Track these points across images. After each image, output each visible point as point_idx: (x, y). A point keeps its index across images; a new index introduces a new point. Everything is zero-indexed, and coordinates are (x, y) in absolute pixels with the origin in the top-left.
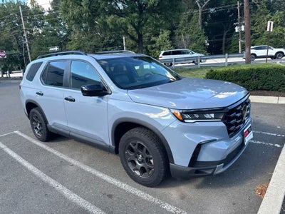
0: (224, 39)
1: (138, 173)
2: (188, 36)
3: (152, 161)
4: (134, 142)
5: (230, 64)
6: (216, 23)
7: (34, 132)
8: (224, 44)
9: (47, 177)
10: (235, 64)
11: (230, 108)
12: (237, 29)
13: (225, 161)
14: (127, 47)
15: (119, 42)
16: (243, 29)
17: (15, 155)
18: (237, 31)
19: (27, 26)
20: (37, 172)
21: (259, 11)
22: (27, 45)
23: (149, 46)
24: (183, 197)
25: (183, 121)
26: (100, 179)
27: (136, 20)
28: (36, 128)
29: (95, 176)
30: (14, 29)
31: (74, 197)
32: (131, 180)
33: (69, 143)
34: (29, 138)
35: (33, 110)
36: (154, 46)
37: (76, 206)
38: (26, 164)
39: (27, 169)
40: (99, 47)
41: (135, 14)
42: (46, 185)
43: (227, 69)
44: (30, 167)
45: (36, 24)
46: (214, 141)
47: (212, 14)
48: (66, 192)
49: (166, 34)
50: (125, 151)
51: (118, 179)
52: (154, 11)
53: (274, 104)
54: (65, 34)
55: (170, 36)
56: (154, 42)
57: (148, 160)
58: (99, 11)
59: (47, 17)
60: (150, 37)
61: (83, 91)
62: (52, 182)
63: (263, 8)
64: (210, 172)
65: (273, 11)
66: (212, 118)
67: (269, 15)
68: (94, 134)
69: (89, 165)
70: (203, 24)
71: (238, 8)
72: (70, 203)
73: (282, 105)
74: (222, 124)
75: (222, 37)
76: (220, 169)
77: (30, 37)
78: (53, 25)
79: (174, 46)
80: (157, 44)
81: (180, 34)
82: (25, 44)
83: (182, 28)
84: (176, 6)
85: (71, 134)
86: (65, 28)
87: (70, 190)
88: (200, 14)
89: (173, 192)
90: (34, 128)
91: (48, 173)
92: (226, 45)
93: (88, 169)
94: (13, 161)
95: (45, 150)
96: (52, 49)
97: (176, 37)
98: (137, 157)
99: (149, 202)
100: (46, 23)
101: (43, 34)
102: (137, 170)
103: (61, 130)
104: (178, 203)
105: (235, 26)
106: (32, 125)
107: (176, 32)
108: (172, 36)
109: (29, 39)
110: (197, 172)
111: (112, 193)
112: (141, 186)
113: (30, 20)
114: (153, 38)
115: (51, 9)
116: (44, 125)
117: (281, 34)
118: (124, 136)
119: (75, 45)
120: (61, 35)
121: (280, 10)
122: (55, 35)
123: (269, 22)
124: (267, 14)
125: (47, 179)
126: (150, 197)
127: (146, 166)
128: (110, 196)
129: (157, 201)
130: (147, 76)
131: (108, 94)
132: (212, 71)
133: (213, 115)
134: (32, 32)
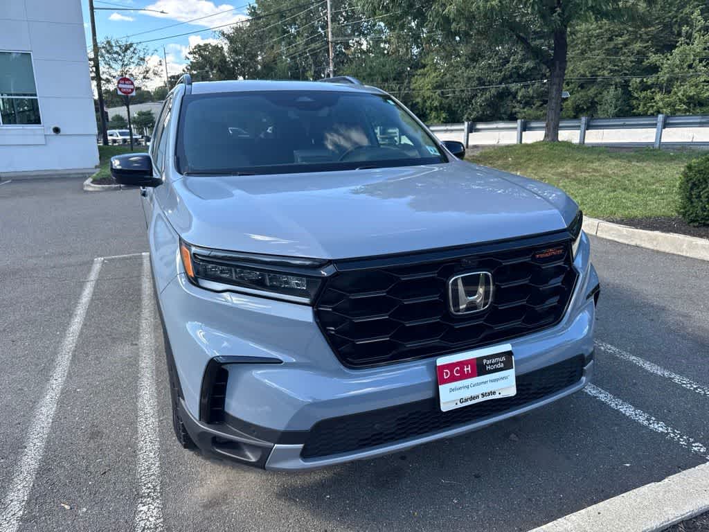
23: (636, 81)
25: (195, 282)
30: (313, 40)
36: (650, 80)
56: (654, 69)
60: (642, 54)
80: (663, 76)
114: (653, 58)
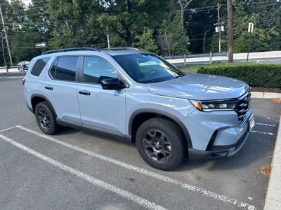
0: (204, 39)
1: (155, 159)
2: (171, 35)
3: (169, 147)
4: (152, 130)
5: (214, 63)
6: (196, 23)
7: (40, 126)
8: (204, 43)
9: (66, 167)
10: (219, 62)
11: (241, 99)
12: (217, 30)
13: (236, 145)
14: (111, 45)
15: (103, 40)
16: (223, 30)
17: (25, 148)
18: (217, 31)
19: (6, 21)
20: (53, 162)
21: (237, 13)
22: (7, 41)
24: (199, 178)
25: (202, 110)
26: (118, 166)
27: (127, 18)
28: (42, 122)
29: (112, 163)
31: (98, 182)
32: (147, 165)
33: (77, 135)
34: (34, 132)
35: (40, 104)
36: (138, 44)
37: (102, 189)
38: (39, 155)
39: (42, 160)
40: (83, 44)
41: (126, 13)
42: (67, 173)
43: (217, 67)
44: (45, 158)
45: (15, 19)
46: (228, 127)
47: (193, 14)
48: (89, 178)
49: (150, 32)
50: (142, 139)
51: (135, 165)
52: (144, 11)
53: (260, 99)
54: (46, 30)
55: (153, 34)
56: (138, 40)
57: (165, 147)
58: (89, 8)
59: (28, 12)
60: (134, 35)
61: (103, 85)
62: (72, 170)
63: (241, 10)
64: (224, 155)
65: (249, 13)
66: (225, 108)
67: (246, 17)
68: (109, 125)
69: (103, 154)
70: (185, 24)
71: (218, 9)
72: (96, 187)
73: (267, 99)
74: (234, 113)
75: (202, 37)
76: (232, 152)
77: (10, 33)
78: (34, 21)
79: (158, 44)
80: (141, 43)
81: (163, 33)
82: (5, 40)
83: (164, 27)
84: (165, 5)
85: (84, 126)
86: (46, 24)
87: (92, 176)
88: (182, 14)
89: (189, 174)
90: (39, 122)
91: (65, 162)
92: (206, 45)
93: (104, 158)
94: (25, 153)
95: (54, 142)
96: (38, 45)
97: (160, 36)
98: (154, 145)
99: (170, 183)
100: (26, 19)
101: (23, 29)
102: (155, 156)
103: (72, 122)
104: (195, 183)
105: (215, 26)
106: (38, 120)
107: (159, 31)
108: (155, 34)
109: (8, 35)
110: (213, 155)
111: (134, 177)
112: (159, 171)
113: (9, 15)
114: (137, 37)
115: (31, 4)
116: (52, 118)
117: (257, 35)
118: (141, 126)
119: (58, 41)
120: (43, 31)
121: (256, 13)
122: (37, 31)
123: (250, 24)
124: (244, 16)
125: (66, 168)
126: (170, 179)
127: (164, 152)
128: (132, 180)
129: (177, 182)
130: (154, 72)
131: (125, 87)
132: (203, 68)
133: (225, 106)
134: (11, 27)
